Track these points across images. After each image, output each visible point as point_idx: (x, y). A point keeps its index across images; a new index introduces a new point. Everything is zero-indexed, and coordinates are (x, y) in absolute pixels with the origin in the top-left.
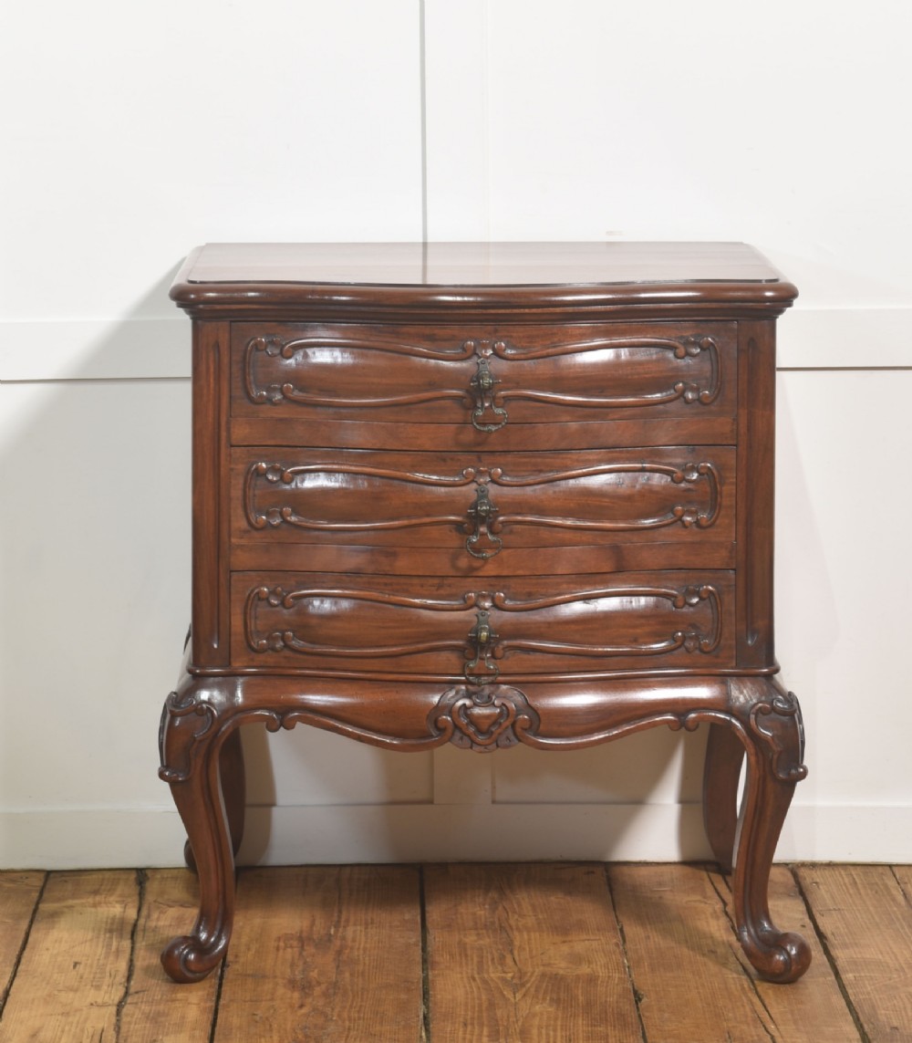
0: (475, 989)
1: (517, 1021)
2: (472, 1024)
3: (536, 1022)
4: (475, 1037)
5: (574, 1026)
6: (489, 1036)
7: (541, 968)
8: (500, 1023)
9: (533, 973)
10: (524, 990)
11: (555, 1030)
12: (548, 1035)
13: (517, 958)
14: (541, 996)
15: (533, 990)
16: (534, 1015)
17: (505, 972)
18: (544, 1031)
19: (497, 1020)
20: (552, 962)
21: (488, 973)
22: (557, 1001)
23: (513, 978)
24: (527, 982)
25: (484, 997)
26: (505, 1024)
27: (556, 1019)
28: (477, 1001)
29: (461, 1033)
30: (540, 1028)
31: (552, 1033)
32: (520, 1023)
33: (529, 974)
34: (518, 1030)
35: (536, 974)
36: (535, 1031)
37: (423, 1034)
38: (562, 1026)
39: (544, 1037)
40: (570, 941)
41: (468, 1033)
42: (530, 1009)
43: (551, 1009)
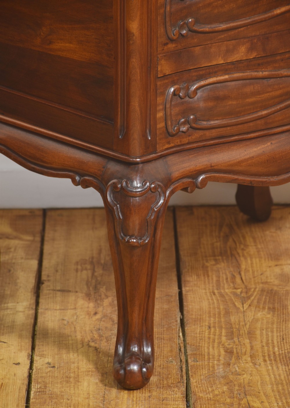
0: (215, 301)
1: (246, 324)
2: (214, 327)
3: (259, 325)
4: (216, 337)
5: (285, 329)
6: (226, 336)
7: (261, 285)
8: (234, 326)
9: (255, 288)
10: (249, 302)
11: (272, 332)
12: (267, 335)
13: (244, 278)
14: (261, 306)
15: (255, 301)
16: (257, 320)
17: (236, 288)
18: (264, 332)
19: (231, 324)
20: (269, 281)
21: (224, 289)
22: (273, 309)
23: (241, 292)
24: (252, 295)
25: (221, 307)
26: (237, 327)
27: (273, 323)
28: (217, 310)
29: (207, 333)
30: (262, 329)
31: (270, 334)
32: (248, 326)
33: (252, 290)
34: (246, 332)
35: (257, 289)
36: (258, 332)
37: (181, 334)
38: (277, 328)
39: (265, 336)
40: (281, 265)
41: (212, 333)
42: (254, 316)
43: (269, 316)
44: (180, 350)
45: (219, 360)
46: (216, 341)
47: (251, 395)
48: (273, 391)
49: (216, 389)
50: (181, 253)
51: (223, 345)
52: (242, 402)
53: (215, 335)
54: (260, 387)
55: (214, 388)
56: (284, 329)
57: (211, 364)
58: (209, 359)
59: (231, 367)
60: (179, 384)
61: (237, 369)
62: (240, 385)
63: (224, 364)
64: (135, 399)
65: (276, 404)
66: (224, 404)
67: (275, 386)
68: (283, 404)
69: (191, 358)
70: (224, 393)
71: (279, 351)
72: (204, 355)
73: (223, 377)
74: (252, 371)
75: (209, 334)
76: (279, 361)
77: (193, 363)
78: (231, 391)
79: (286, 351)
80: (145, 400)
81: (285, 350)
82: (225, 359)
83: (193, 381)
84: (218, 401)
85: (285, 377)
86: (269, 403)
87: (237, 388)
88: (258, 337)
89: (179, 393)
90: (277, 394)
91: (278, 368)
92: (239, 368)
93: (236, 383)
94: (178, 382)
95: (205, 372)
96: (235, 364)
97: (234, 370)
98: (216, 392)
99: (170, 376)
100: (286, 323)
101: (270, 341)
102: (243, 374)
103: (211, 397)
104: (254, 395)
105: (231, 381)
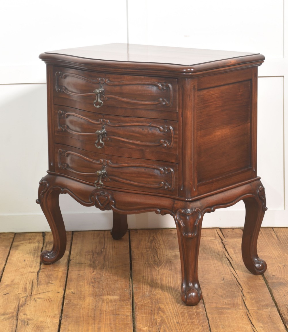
1: (159, 275)
2: (145, 276)
3: (165, 276)
6: (150, 280)
7: (166, 260)
8: (154, 276)
9: (164, 261)
10: (161, 266)
11: (170, 278)
12: (168, 279)
13: (159, 257)
14: (166, 268)
15: (164, 266)
16: (164, 274)
17: (155, 261)
20: (170, 258)
21: (150, 262)
22: (171, 269)
23: (157, 263)
24: (162, 264)
25: (149, 269)
27: (171, 275)
30: (166, 277)
31: (169, 279)
32: (160, 276)
33: (162, 262)
34: (159, 278)
36: (164, 278)
38: (173, 277)
39: (167, 280)
40: (175, 252)
41: (144, 279)
42: (163, 272)
43: (169, 272)
44: (130, 286)
45: (147, 290)
46: (146, 282)
47: (160, 303)
48: (170, 301)
50: (132, 248)
51: (149, 284)
52: (157, 306)
53: (145, 280)
54: (164, 300)
55: (144, 300)
56: (176, 277)
57: (143, 291)
59: (152, 292)
60: (129, 300)
61: (155, 293)
62: (156, 299)
63: (149, 291)
64: (109, 306)
65: (171, 307)
66: (148, 307)
67: (171, 299)
68: (174, 306)
69: (134, 289)
70: (149, 302)
71: (173, 286)
72: (141, 288)
73: (148, 296)
74: (161, 294)
75: (143, 279)
76: (173, 290)
77: (135, 291)
78: (152, 302)
80: (114, 306)
81: (176, 285)
82: (149, 289)
83: (135, 298)
84: (146, 306)
85: (175, 296)
86: (168, 306)
87: (154, 300)
88: (165, 280)
89: (129, 303)
90: (172, 302)
91: (172, 292)
93: (154, 298)
94: (129, 299)
95: (141, 294)
96: (154, 291)
97: (153, 294)
98: (145, 302)
99: (125, 296)
100: (176, 275)
101: (169, 282)
102: (157, 295)
103: (143, 304)
104: (162, 303)
105: (152, 298)
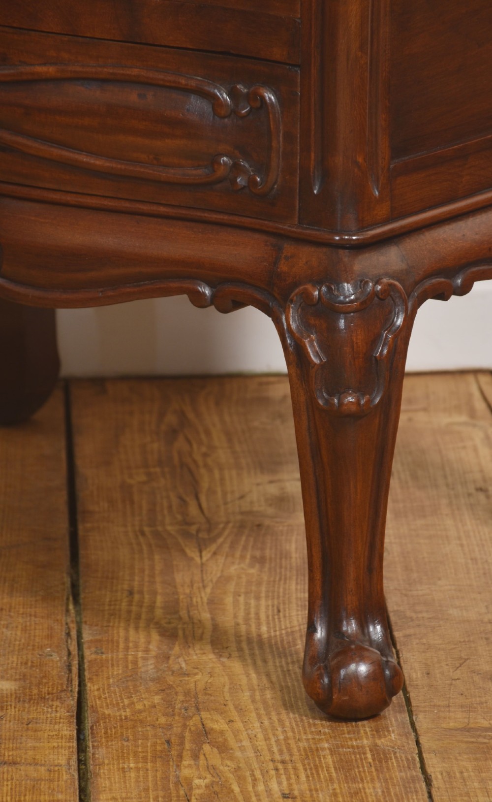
0: (144, 547)
1: (204, 587)
2: (141, 592)
3: (231, 587)
4: (144, 610)
5: (284, 593)
6: (163, 608)
7: (239, 517)
8: (180, 590)
9: (227, 523)
10: (214, 547)
11: (258, 598)
12: (247, 604)
13: (204, 505)
14: (238, 554)
15: (226, 546)
16: (228, 579)
17: (187, 524)
18: (242, 599)
19: (175, 587)
20: (255, 509)
21: (163, 525)
22: (261, 561)
23: (199, 531)
24: (220, 534)
25: (157, 557)
26: (187, 591)
27: (259, 584)
28: (147, 562)
29: (124, 604)
30: (236, 594)
31: (253, 602)
32: (208, 590)
33: (221, 526)
34: (205, 600)
35: (231, 525)
36: (229, 600)
37: (71, 607)
38: (267, 592)
39: (242, 607)
40: (279, 481)
41: (134, 603)
42: (222, 571)
43: (252, 571)
44: (68, 634)
45: (147, 650)
46: (143, 616)
47: (208, 710)
48: (253, 701)
49: (139, 700)
50: (79, 462)
51: (157, 623)
52: (191, 722)
53: (141, 607)
54: (227, 695)
55: (135, 699)
56: (281, 594)
57: (130, 658)
58: (127, 648)
59: (171, 661)
60: (63, 695)
61: (184, 665)
62: (187, 693)
63: (156, 657)
65: (257, 724)
66: (153, 726)
67: (257, 693)
68: (271, 723)
69: (89, 648)
70: (155, 707)
71: (269, 632)
72: (118, 642)
73: (153, 680)
74: (213, 668)
75: (130, 603)
76: (268, 650)
77: (93, 656)
78: (169, 704)
79: (284, 632)
81: (281, 629)
82: (159, 648)
83: (91, 688)
84: (141, 721)
85: (278, 676)
86: (244, 722)
87: (181, 698)
88: (230, 608)
89: (64, 710)
90: (260, 706)
91: (265, 661)
92: (187, 664)
93: (179, 689)
94: (62, 691)
95: (118, 671)
96: (178, 657)
97: (176, 667)
98: (139, 706)
99: (45, 681)
100: (285, 583)
101: (252, 615)
102: (196, 674)
103: (128, 714)
104: (216, 710)
105: (170, 687)
